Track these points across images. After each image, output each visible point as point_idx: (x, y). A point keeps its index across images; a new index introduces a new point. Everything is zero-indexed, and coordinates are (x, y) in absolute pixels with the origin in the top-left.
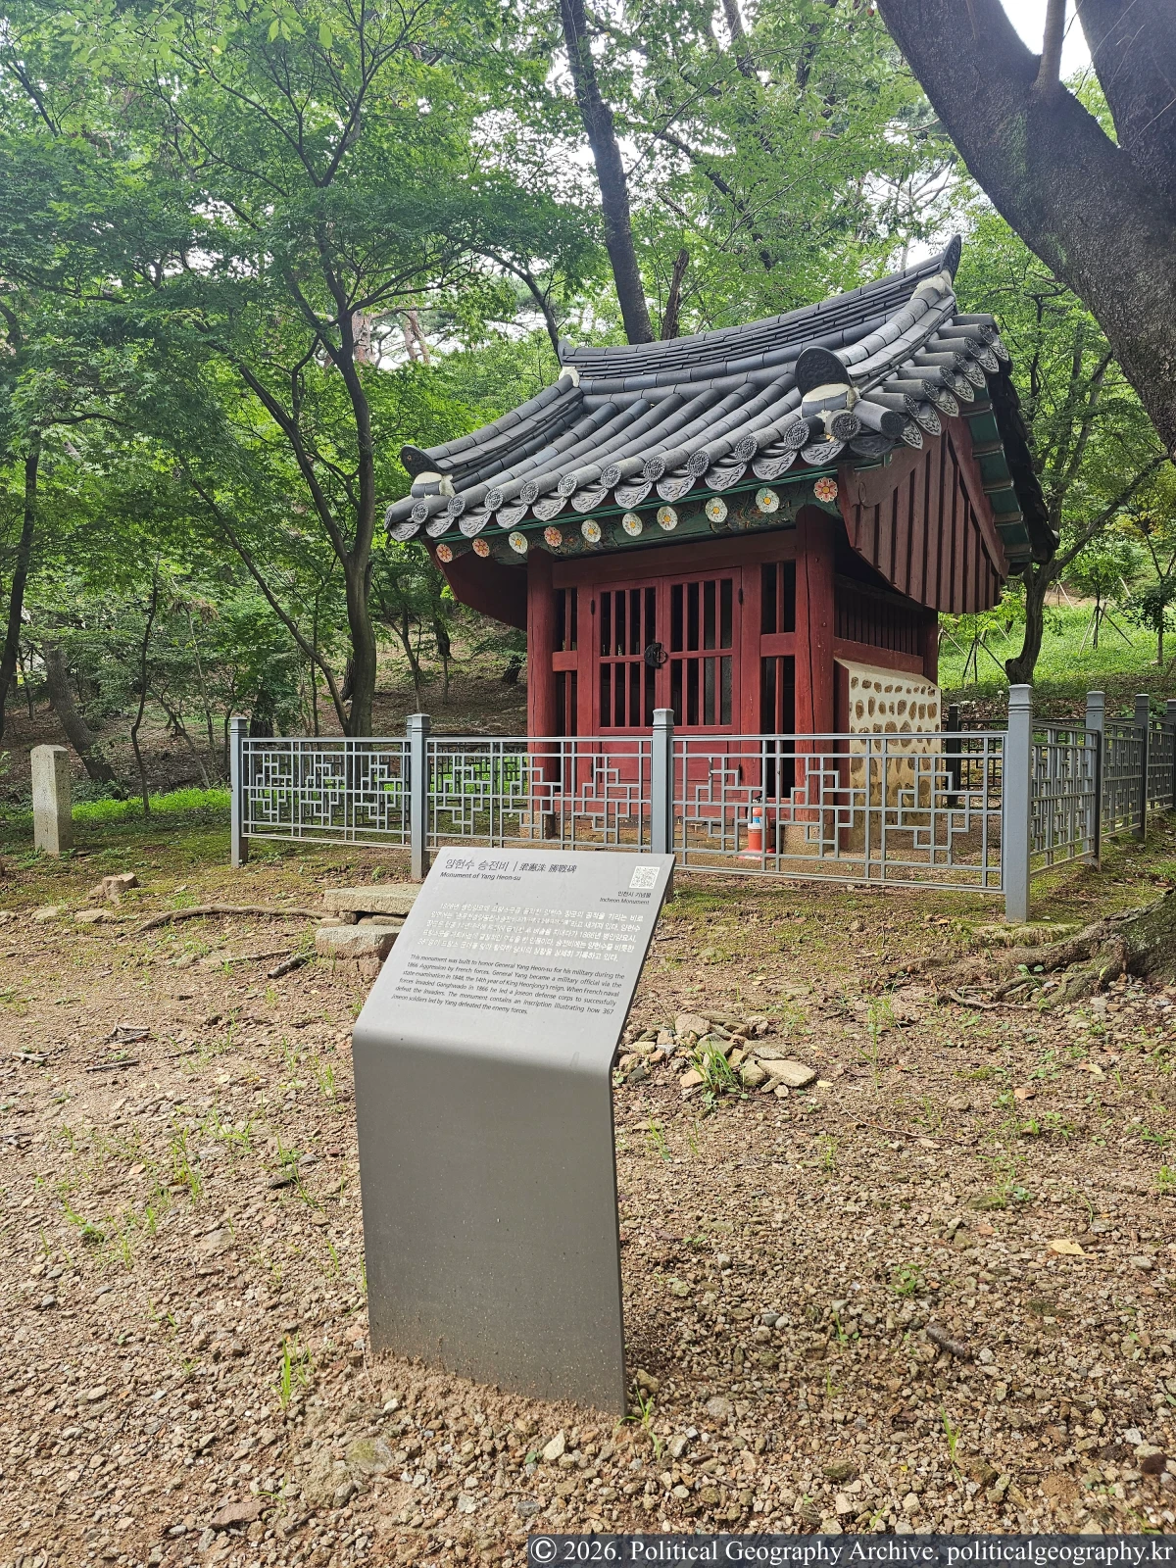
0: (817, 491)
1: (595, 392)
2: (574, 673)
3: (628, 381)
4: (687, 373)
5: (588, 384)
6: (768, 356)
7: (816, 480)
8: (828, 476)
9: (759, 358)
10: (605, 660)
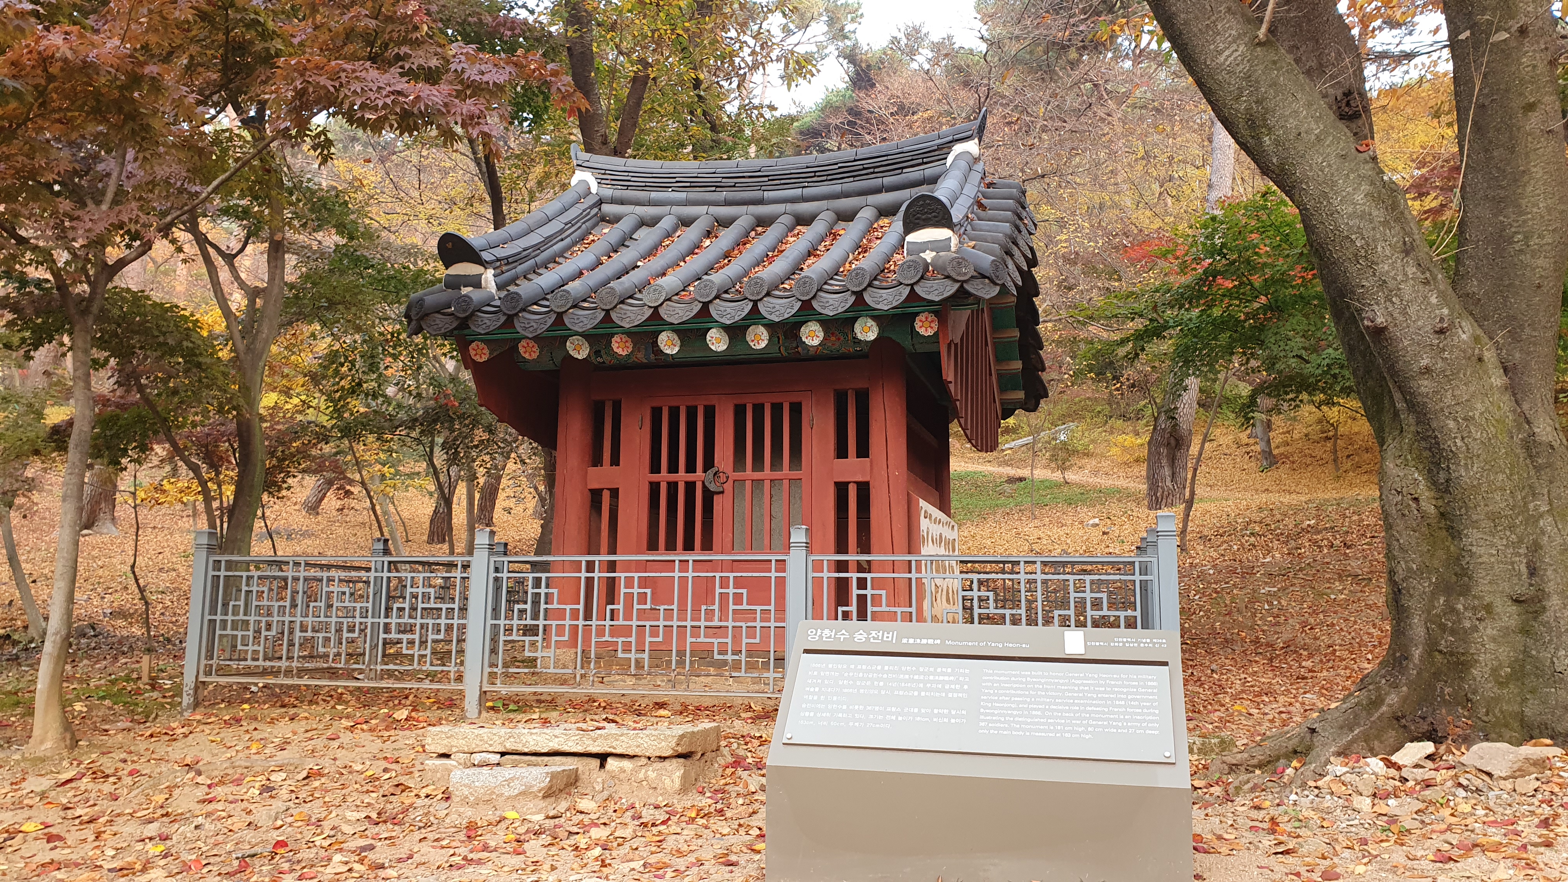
0: (917, 325)
1: (613, 201)
2: (614, 493)
3: (654, 195)
4: (723, 195)
5: (608, 192)
6: (807, 191)
7: (917, 314)
8: (930, 312)
9: (799, 192)
10: (655, 477)
